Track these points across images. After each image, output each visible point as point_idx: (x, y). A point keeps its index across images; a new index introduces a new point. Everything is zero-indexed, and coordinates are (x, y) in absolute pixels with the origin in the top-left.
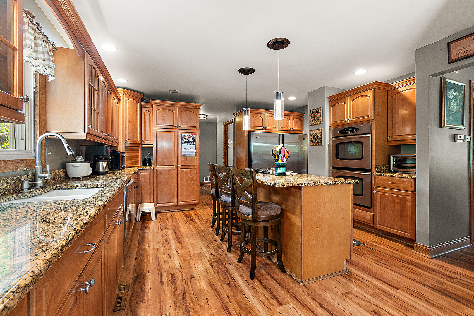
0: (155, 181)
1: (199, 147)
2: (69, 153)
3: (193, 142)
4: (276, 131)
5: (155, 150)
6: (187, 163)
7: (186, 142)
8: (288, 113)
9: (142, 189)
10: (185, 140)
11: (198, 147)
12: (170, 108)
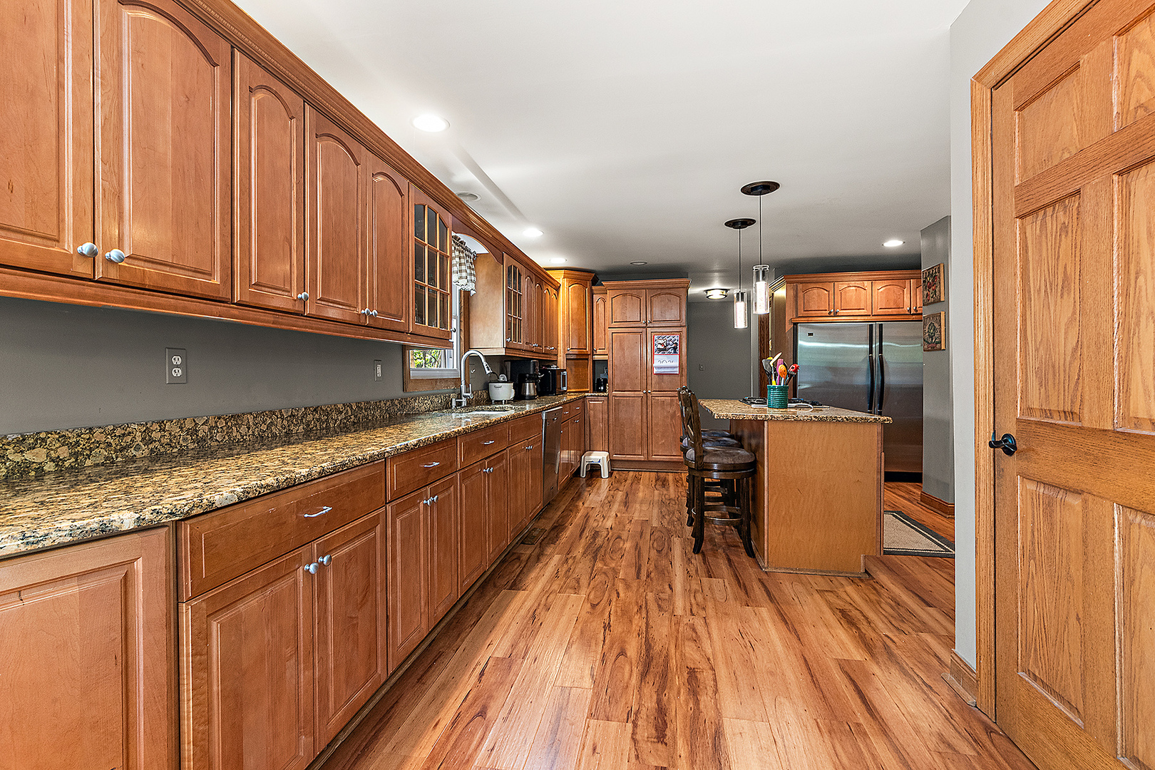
0: (611, 416)
1: (686, 358)
2: (488, 372)
3: (675, 349)
4: (866, 318)
5: (610, 363)
6: (665, 386)
7: (660, 350)
8: (900, 274)
9: (591, 428)
10: (660, 346)
11: (684, 358)
12: (634, 292)
